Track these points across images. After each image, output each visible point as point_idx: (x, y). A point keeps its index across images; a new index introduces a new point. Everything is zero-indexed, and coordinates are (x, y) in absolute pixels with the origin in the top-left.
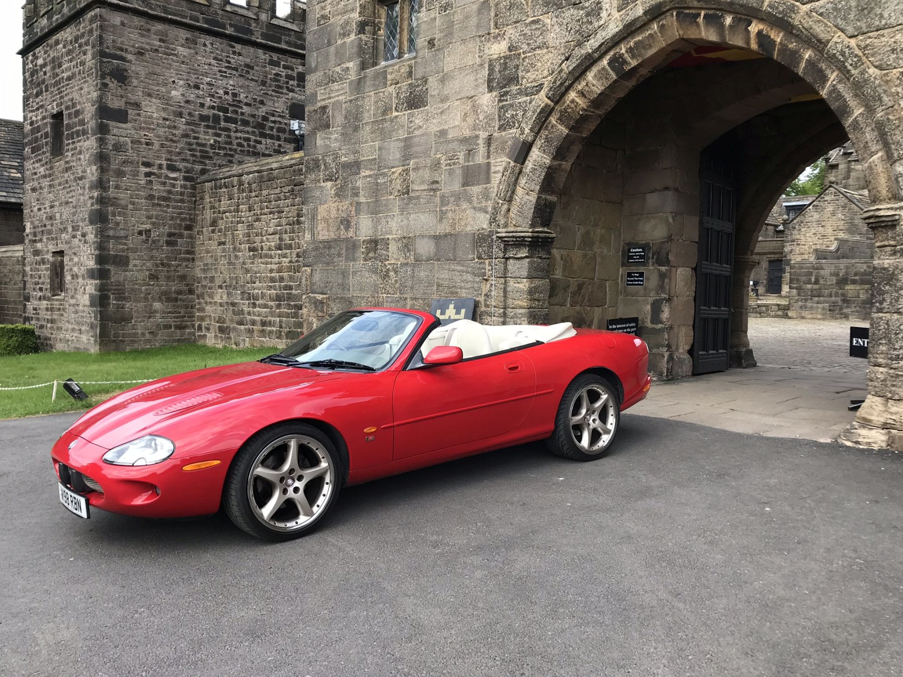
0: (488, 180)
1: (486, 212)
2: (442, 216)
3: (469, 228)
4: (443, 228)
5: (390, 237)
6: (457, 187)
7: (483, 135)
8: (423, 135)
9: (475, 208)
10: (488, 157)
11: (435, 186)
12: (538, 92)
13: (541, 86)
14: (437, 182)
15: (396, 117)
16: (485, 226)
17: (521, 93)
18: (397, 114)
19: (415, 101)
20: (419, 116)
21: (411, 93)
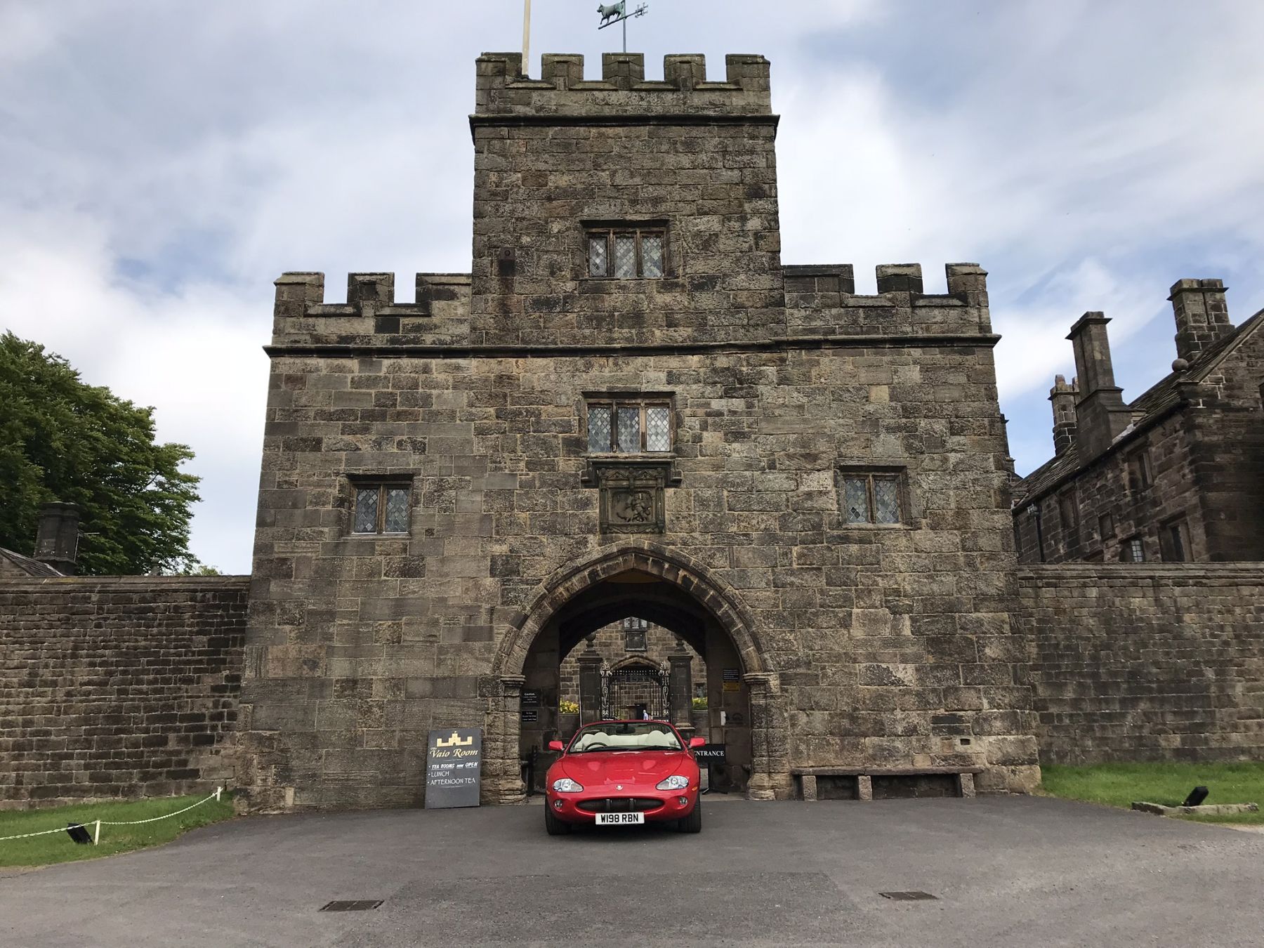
0: (491, 638)
1: (490, 662)
2: (440, 663)
3: (471, 673)
4: (439, 673)
5: (373, 677)
6: (457, 641)
7: (486, 606)
8: (419, 598)
9: (477, 659)
10: (491, 622)
11: (431, 639)
12: (538, 584)
13: (540, 580)
14: (435, 636)
15: (385, 581)
16: (488, 672)
17: (522, 582)
18: (386, 578)
19: (410, 570)
20: (413, 584)
21: (405, 565)
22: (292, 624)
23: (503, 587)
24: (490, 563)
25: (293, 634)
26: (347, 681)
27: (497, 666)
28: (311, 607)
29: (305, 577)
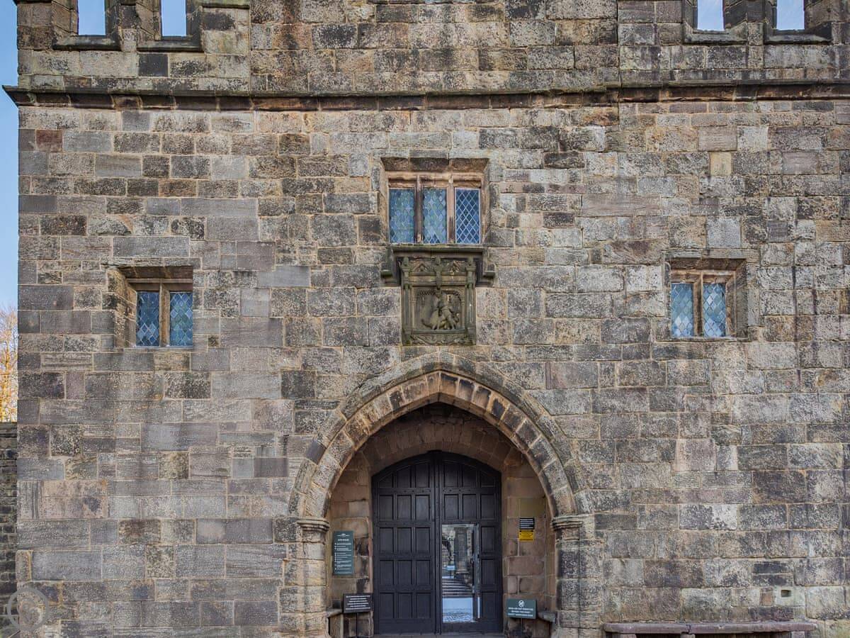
0: (285, 473)
1: (285, 501)
2: (233, 501)
3: (265, 515)
4: (231, 513)
5: (161, 519)
6: (249, 475)
7: (279, 434)
8: (205, 424)
9: (271, 497)
10: (285, 454)
11: (221, 473)
12: (334, 407)
13: (337, 403)
14: (225, 470)
15: (167, 402)
16: (283, 513)
17: (317, 404)
18: (167, 399)
19: (193, 391)
20: (198, 406)
21: (188, 382)
22: (68, 454)
23: (297, 411)
24: (281, 381)
25: (69, 467)
26: (133, 522)
27: (293, 507)
28: (87, 434)
29: (77, 397)
